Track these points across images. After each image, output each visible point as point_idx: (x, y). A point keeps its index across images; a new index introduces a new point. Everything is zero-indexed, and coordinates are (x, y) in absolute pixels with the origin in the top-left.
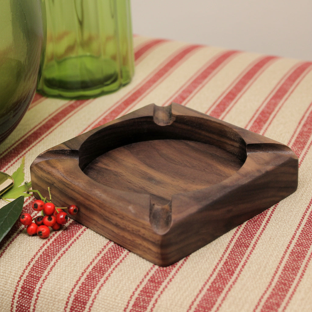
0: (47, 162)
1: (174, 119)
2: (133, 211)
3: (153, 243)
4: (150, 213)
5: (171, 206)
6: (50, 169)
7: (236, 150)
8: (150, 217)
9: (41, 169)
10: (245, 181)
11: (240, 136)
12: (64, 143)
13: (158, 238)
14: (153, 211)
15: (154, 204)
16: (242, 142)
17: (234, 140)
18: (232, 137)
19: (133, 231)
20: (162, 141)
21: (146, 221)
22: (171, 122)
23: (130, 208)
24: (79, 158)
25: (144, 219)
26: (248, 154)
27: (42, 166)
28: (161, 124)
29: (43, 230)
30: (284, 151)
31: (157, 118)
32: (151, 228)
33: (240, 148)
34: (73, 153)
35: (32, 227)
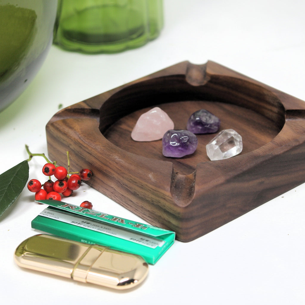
0: (64, 122)
1: (209, 78)
2: (153, 180)
4: (172, 182)
5: (195, 176)
6: (67, 130)
7: (274, 116)
8: (171, 187)
9: (57, 129)
10: (279, 151)
11: (280, 100)
12: (85, 102)
14: (176, 180)
15: (177, 173)
16: (282, 107)
17: (273, 105)
18: (271, 101)
19: (153, 201)
20: (193, 102)
21: (167, 191)
22: (205, 82)
23: (150, 176)
24: (101, 118)
25: (164, 189)
26: (286, 120)
27: (58, 126)
28: (195, 84)
29: (54, 197)
31: (190, 77)
32: (171, 200)
33: (279, 113)
34: (93, 112)
35: (41, 194)
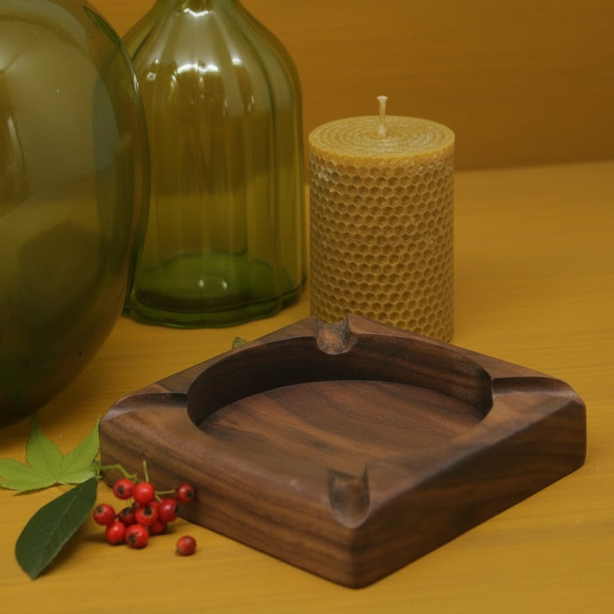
0: (132, 415)
1: (354, 341)
2: (299, 489)
3: (338, 545)
4: (330, 492)
5: (365, 480)
7: (471, 394)
8: (330, 497)
10: (494, 439)
11: (480, 366)
12: (159, 383)
13: (347, 534)
14: (334, 489)
16: (484, 376)
17: (467, 376)
18: (464, 369)
21: (324, 503)
22: (349, 348)
23: (293, 483)
25: (320, 501)
26: (494, 396)
28: (331, 352)
29: (137, 533)
30: (561, 390)
34: (176, 399)
35: (116, 529)
